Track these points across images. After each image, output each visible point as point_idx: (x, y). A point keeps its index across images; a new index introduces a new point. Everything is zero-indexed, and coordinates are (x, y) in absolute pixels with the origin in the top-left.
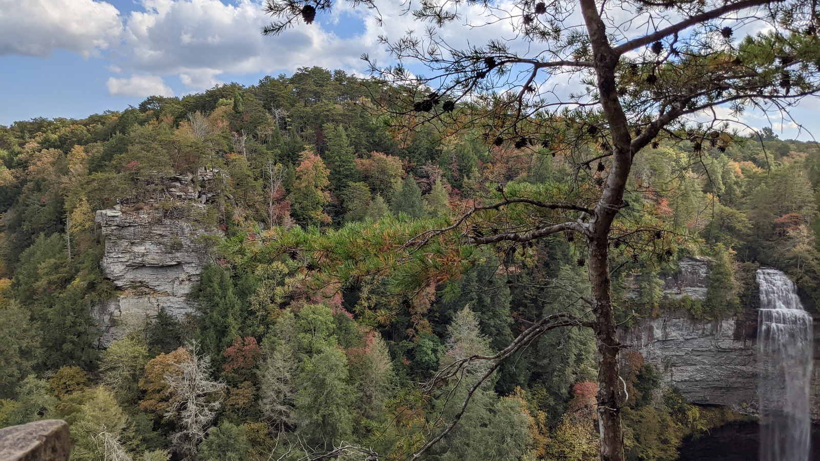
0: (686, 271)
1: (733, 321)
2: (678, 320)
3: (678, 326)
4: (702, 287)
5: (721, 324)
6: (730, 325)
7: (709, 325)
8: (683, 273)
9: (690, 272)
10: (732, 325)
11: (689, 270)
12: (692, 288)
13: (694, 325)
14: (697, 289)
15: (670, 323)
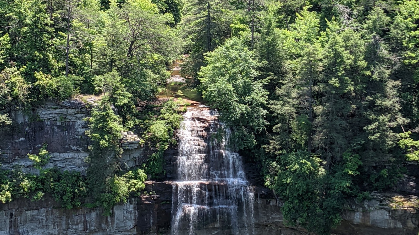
0: (52, 125)
1: (132, 206)
2: (36, 212)
3: (40, 221)
4: (77, 151)
5: (113, 212)
6: (128, 212)
7: (93, 215)
8: (47, 129)
9: (59, 127)
10: (130, 212)
11: (59, 124)
12: (62, 155)
13: (68, 217)
14: (71, 155)
15: (23, 218)
